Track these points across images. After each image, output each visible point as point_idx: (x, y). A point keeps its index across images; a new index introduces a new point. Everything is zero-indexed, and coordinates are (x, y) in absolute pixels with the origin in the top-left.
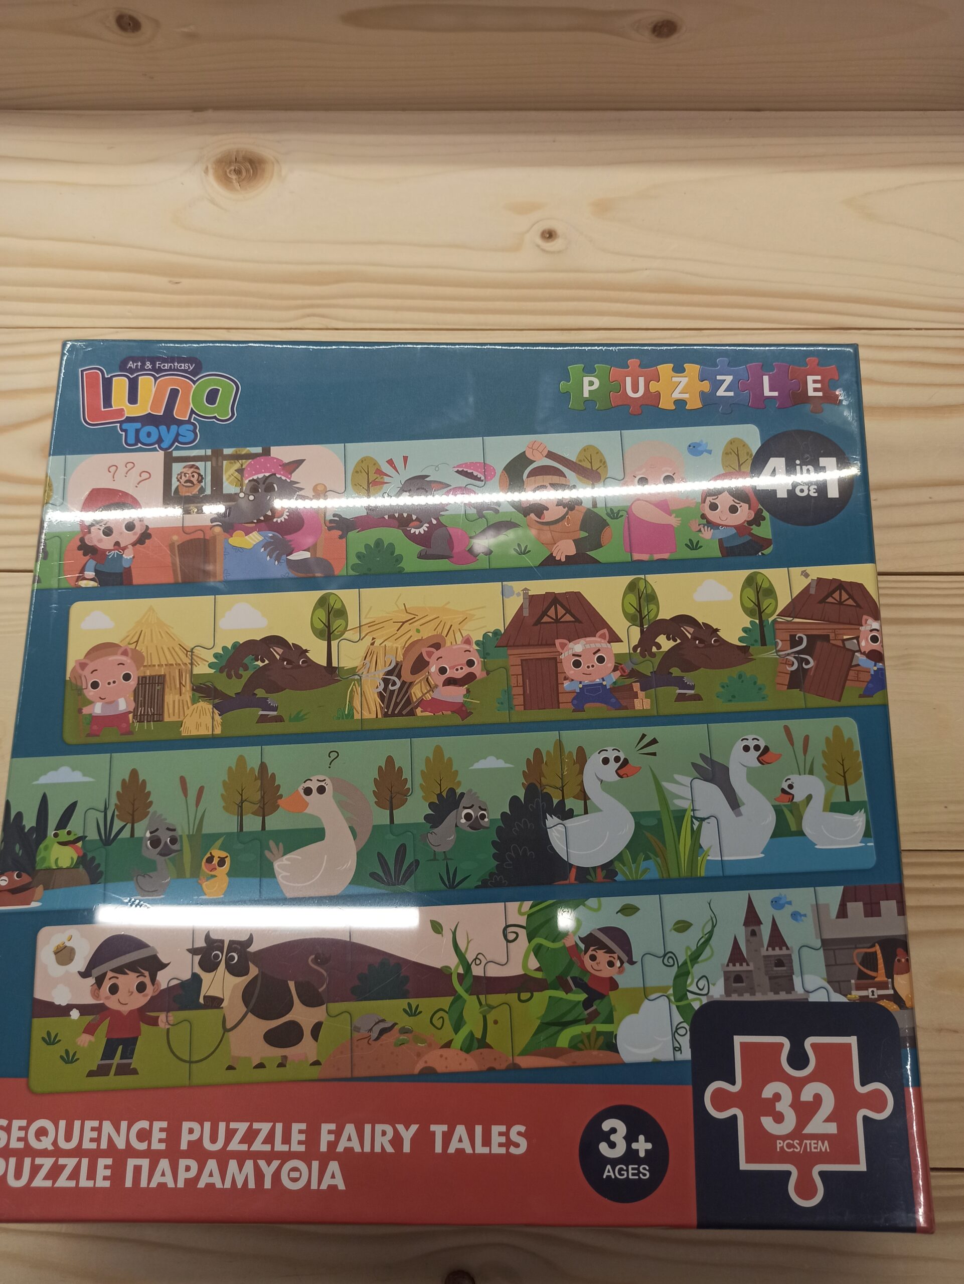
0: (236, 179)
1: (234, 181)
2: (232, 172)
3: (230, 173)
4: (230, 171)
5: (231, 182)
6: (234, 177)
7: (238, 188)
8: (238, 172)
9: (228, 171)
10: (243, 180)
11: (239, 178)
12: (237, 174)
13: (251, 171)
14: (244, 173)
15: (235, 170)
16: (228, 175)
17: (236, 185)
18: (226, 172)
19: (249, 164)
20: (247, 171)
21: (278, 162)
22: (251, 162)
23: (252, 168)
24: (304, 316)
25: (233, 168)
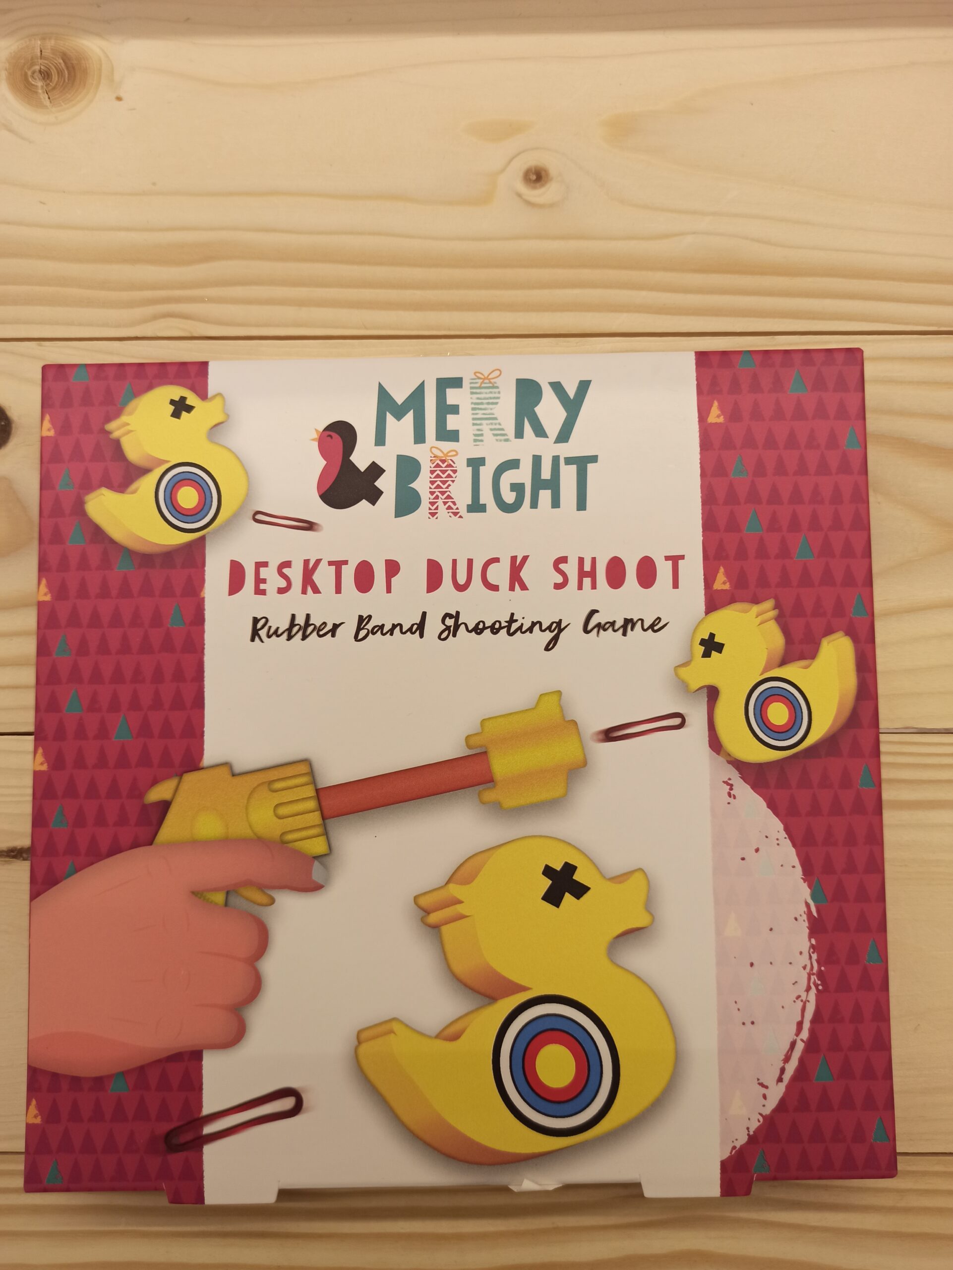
0: (42, 87)
1: (40, 91)
2: (37, 75)
3: (33, 77)
4: (34, 73)
5: (36, 93)
6: (40, 84)
7: (47, 102)
8: (46, 75)
9: (29, 73)
10: (54, 88)
11: (47, 85)
12: (44, 79)
13: (66, 72)
14: (55, 77)
15: (40, 71)
16: (30, 80)
17: (44, 97)
18: (26, 74)
19: (61, 61)
20: (60, 73)
21: (107, 57)
22: (65, 57)
23: (67, 68)
24: (156, 317)
25: (37, 68)
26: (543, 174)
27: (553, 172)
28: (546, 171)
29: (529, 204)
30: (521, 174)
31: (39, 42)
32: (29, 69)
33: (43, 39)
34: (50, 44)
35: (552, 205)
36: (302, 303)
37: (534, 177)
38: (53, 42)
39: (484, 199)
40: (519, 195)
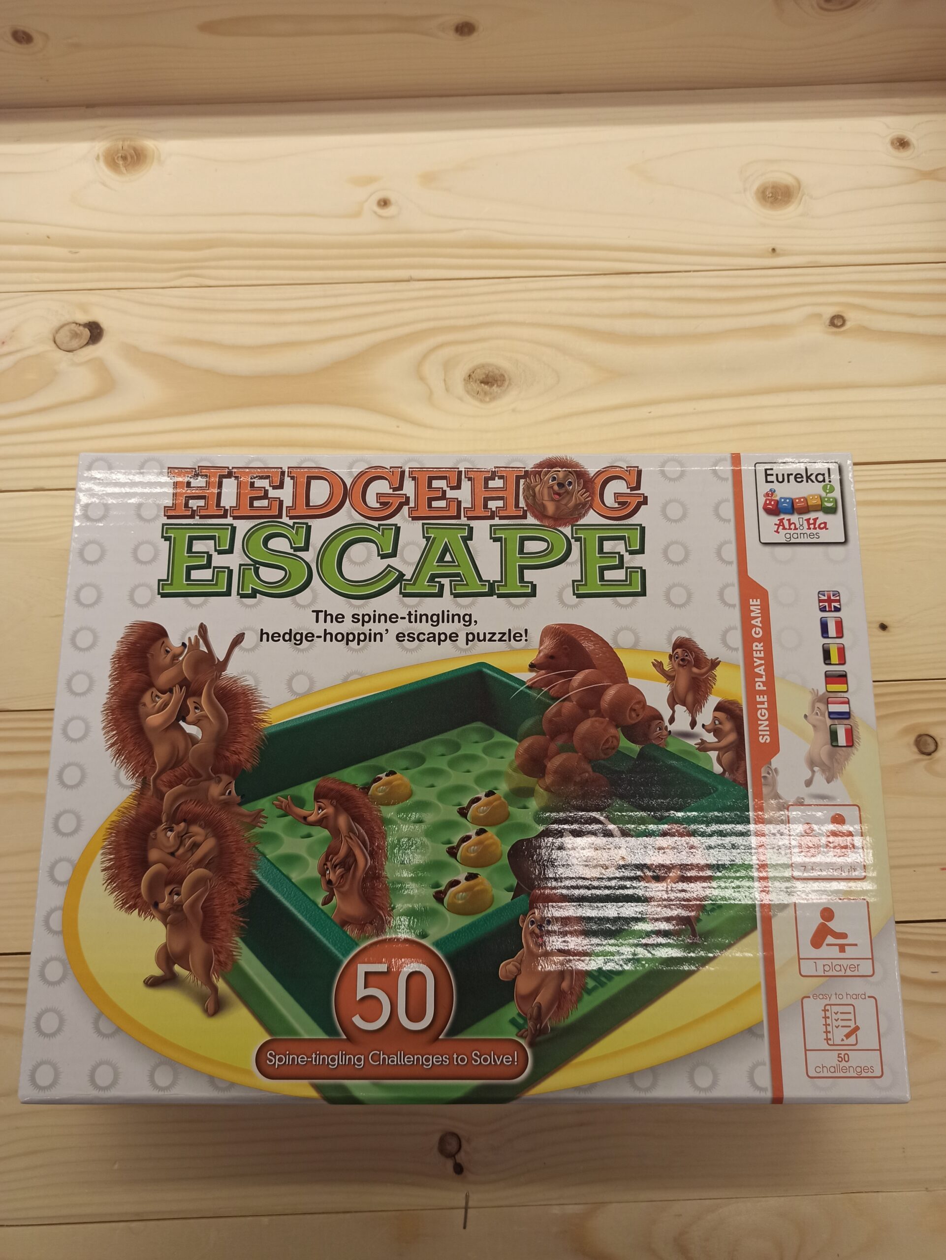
0: (123, 164)
1: (121, 166)
2: (120, 158)
3: (118, 160)
4: (118, 157)
5: (119, 167)
6: (121, 162)
7: (125, 171)
8: (124, 158)
9: (116, 158)
10: (129, 164)
11: (125, 163)
12: (123, 160)
13: (136, 157)
14: (129, 159)
15: (122, 157)
16: (116, 161)
17: (123, 169)
18: (114, 160)
19: (133, 152)
20: (132, 157)
21: (158, 149)
22: (135, 149)
23: (136, 155)
24: (182, 277)
25: (120, 155)
26: (388, 202)
27: (393, 199)
28: (389, 201)
29: (380, 216)
30: (376, 202)
31: (121, 143)
32: (116, 155)
33: (124, 140)
34: (127, 143)
35: (392, 217)
36: (259, 268)
37: (383, 204)
38: (129, 142)
39: (357, 214)
40: (375, 213)
